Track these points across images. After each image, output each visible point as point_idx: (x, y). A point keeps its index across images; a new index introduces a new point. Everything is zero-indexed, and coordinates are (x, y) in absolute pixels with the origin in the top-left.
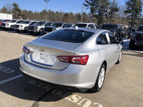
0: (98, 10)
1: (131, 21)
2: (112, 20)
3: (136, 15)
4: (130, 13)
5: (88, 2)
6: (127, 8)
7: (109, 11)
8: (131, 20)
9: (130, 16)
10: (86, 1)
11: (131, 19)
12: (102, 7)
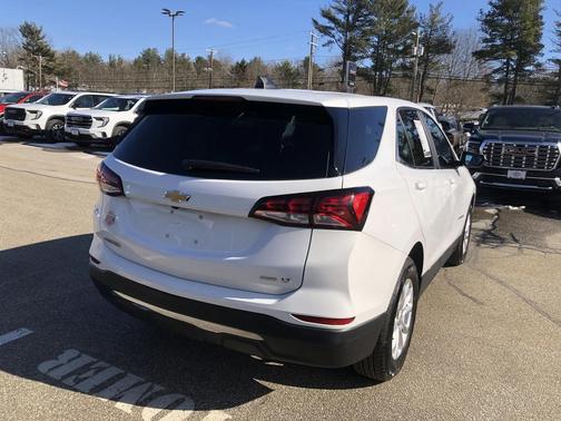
0: (372, 50)
1: (501, 89)
2: (428, 89)
3: (520, 66)
4: (496, 59)
5: (332, 19)
6: (486, 40)
7: (419, 50)
8: (503, 86)
9: (496, 71)
10: (326, 15)
11: (499, 81)
12: (386, 38)
